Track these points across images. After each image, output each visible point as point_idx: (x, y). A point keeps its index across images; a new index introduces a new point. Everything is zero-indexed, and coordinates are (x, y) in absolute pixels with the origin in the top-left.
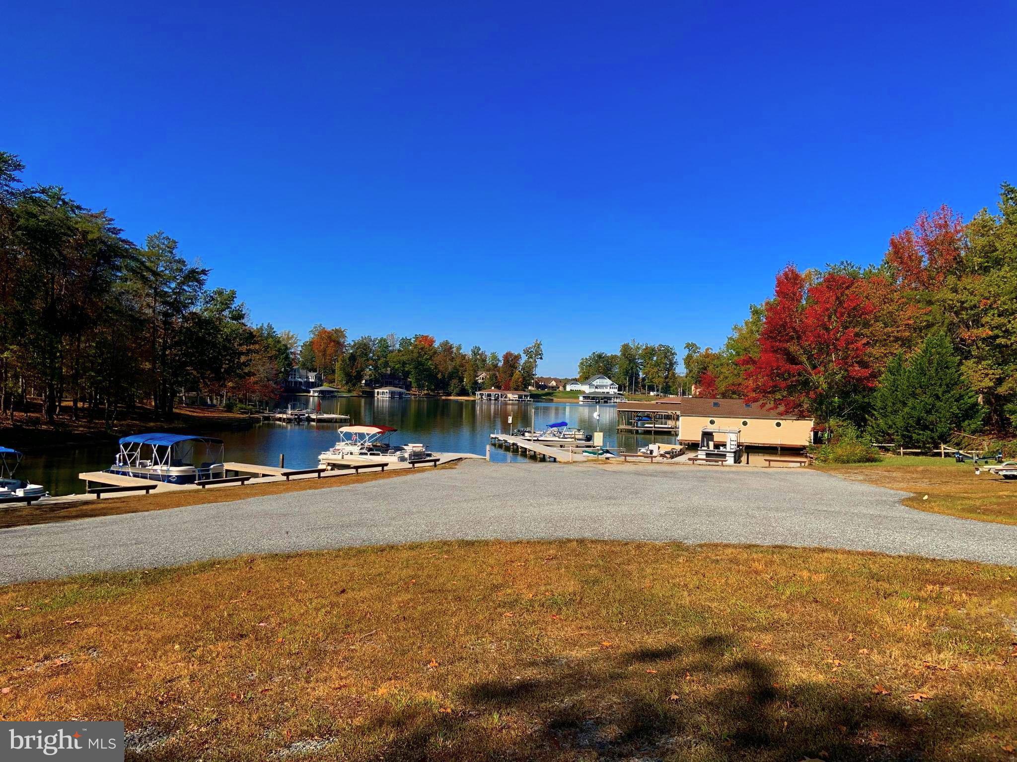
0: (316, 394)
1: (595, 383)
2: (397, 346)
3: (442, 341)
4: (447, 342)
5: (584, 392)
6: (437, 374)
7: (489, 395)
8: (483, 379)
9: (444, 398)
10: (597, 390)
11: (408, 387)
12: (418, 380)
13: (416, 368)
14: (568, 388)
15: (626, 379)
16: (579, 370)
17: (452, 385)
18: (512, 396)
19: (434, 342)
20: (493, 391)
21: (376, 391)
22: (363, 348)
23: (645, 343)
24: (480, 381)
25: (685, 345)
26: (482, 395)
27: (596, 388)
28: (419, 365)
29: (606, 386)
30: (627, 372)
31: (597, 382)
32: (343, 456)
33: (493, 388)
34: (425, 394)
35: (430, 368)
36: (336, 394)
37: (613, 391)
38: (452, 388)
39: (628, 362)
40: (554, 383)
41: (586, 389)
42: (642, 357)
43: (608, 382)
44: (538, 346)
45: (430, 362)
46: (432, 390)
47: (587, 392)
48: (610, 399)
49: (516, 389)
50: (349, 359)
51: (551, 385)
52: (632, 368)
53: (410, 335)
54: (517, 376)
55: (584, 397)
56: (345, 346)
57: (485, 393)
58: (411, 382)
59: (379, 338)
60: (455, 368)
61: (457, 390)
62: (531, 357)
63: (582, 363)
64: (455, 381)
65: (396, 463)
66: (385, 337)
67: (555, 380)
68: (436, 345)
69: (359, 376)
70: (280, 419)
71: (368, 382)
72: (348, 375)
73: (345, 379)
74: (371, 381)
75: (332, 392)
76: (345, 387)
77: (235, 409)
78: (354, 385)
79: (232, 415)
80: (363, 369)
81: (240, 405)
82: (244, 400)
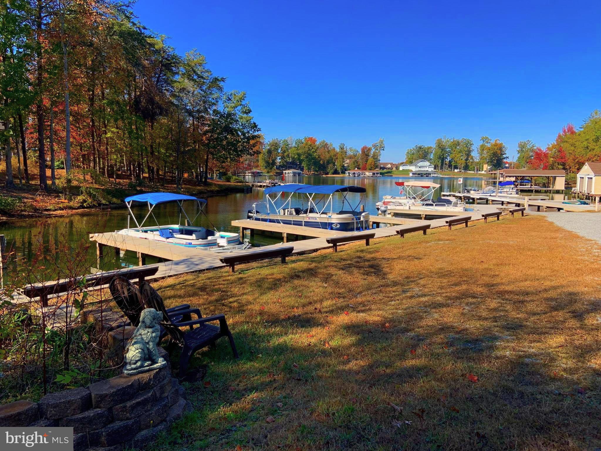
0: (250, 174)
1: (419, 165)
2: (294, 144)
3: (321, 141)
4: (324, 141)
5: (411, 171)
6: (320, 161)
7: (354, 174)
8: (347, 163)
9: (324, 176)
10: (420, 169)
11: (302, 169)
12: (308, 165)
13: (307, 157)
14: (401, 168)
15: (439, 162)
16: (406, 157)
17: (329, 167)
18: (368, 174)
19: (317, 141)
20: (356, 171)
21: (284, 172)
22: (275, 145)
23: (452, 138)
24: (346, 165)
25: (481, 138)
26: (349, 173)
27: (420, 168)
28: (309, 156)
29: (426, 166)
30: (440, 158)
31: (421, 164)
32: (410, 207)
33: (356, 169)
34: (312, 174)
35: (315, 157)
36: (262, 174)
37: (431, 169)
38: (329, 170)
39: (441, 151)
40: (389, 166)
41: (413, 168)
42: (451, 147)
43: (427, 163)
44: (382, 142)
45: (315, 154)
46: (317, 171)
47: (414, 170)
48: (430, 174)
49: (370, 170)
50: (268, 153)
51: (388, 166)
52: (443, 155)
53: (302, 138)
54: (371, 161)
55: (413, 173)
56: (264, 145)
57: (352, 172)
58: (303, 166)
59: (283, 140)
60: (331, 157)
61: (332, 171)
62: (377, 149)
63: (408, 153)
64: (331, 165)
65: (462, 212)
66: (286, 139)
67: (391, 164)
68: (317, 143)
69: (274, 163)
70: (261, 186)
71: (278, 167)
72: (267, 162)
73: (265, 165)
74: (280, 166)
75: (259, 173)
76: (265, 170)
77: (232, 180)
78: (271, 169)
79: (232, 183)
80: (276, 159)
81: (234, 177)
82: (234, 174)
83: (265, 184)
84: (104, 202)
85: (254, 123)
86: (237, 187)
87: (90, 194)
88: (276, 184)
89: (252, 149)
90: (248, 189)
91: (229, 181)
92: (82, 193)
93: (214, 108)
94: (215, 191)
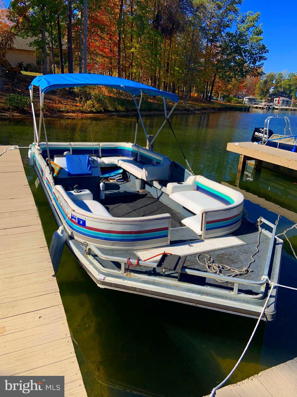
2: (287, 77)
11: (291, 98)
21: (275, 99)
22: (272, 77)
50: (264, 83)
58: (292, 95)
59: (278, 73)
66: (281, 72)
69: (268, 91)
70: (257, 108)
71: (270, 95)
72: (262, 91)
73: (260, 93)
74: (272, 94)
75: (254, 99)
76: (259, 97)
77: (232, 101)
78: (264, 96)
79: (233, 104)
80: (270, 88)
81: (235, 99)
82: (235, 96)
83: (261, 106)
84: (110, 108)
85: (264, 45)
86: (237, 106)
87: (99, 101)
88: (270, 107)
89: (257, 70)
90: (246, 108)
91: (229, 101)
92: (91, 98)
93: (227, 30)
94: (217, 108)
